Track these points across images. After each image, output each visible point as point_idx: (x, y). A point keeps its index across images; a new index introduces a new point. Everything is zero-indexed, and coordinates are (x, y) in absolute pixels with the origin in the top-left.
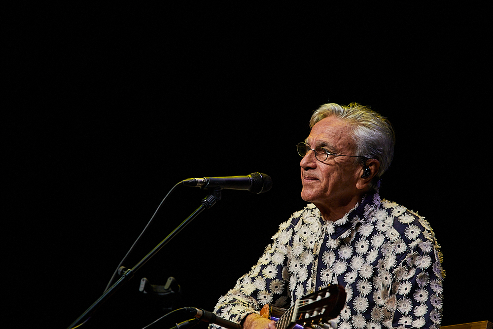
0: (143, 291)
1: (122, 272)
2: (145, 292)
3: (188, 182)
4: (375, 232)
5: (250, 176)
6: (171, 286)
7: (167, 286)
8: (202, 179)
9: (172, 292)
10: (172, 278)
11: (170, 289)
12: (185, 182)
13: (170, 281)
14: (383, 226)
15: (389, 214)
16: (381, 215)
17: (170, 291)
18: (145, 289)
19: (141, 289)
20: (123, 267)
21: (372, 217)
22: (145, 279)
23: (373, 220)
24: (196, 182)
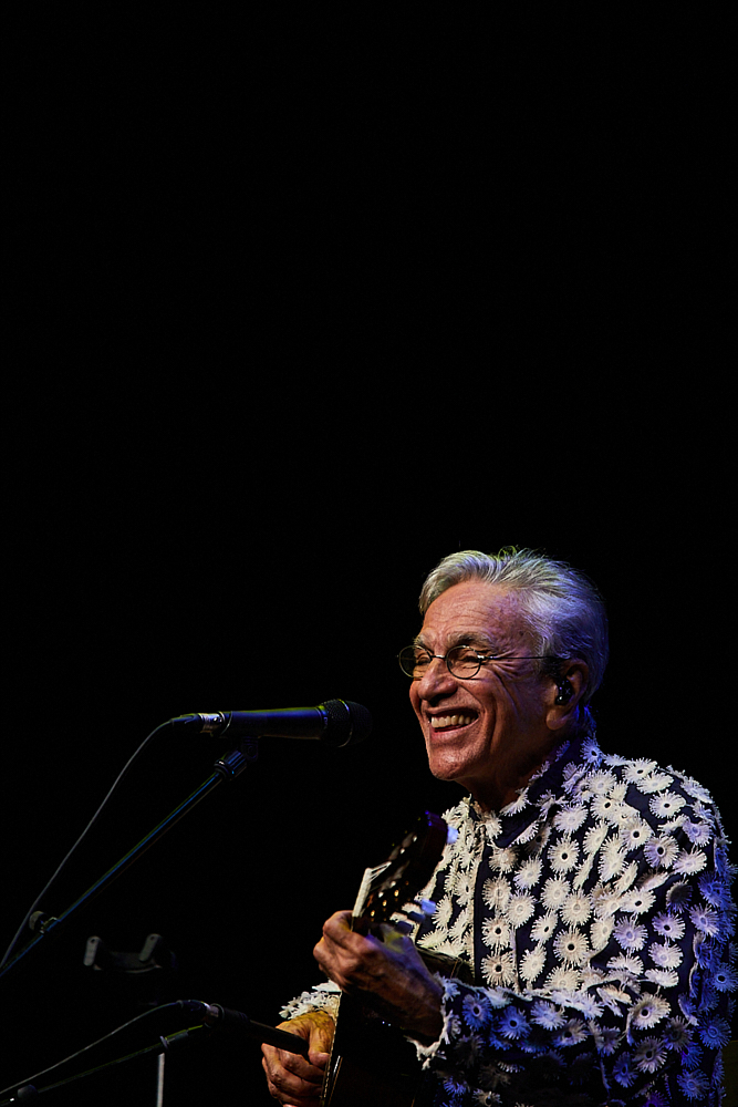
0: (92, 966)
1: (38, 925)
2: (97, 968)
3: (182, 722)
4: (591, 822)
5: (321, 707)
6: (155, 953)
7: (145, 954)
8: (215, 716)
9: (158, 967)
10: (156, 936)
11: (152, 961)
12: (176, 722)
13: (151, 942)
14: (607, 805)
15: (620, 778)
16: (601, 783)
17: (152, 965)
18: (98, 958)
19: (89, 959)
20: (40, 913)
21: (584, 790)
22: (96, 938)
23: (586, 796)
24: (202, 721)
